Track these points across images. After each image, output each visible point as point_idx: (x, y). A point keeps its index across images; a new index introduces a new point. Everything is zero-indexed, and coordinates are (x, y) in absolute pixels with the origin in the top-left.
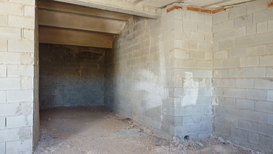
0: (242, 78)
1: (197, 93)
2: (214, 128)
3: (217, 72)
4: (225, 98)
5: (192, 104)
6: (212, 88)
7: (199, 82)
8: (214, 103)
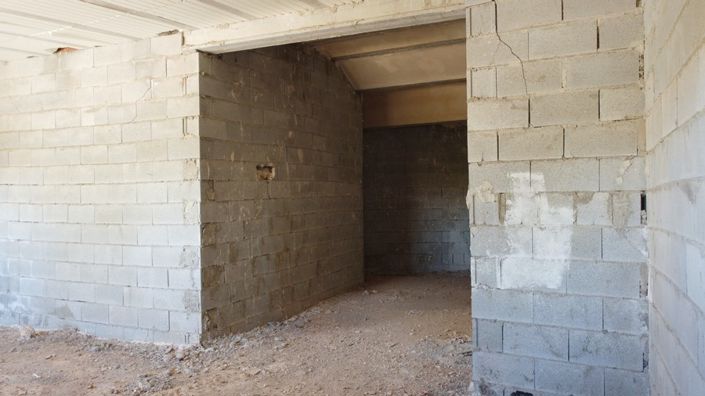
1: (568, 247)
5: (545, 287)
7: (575, 207)
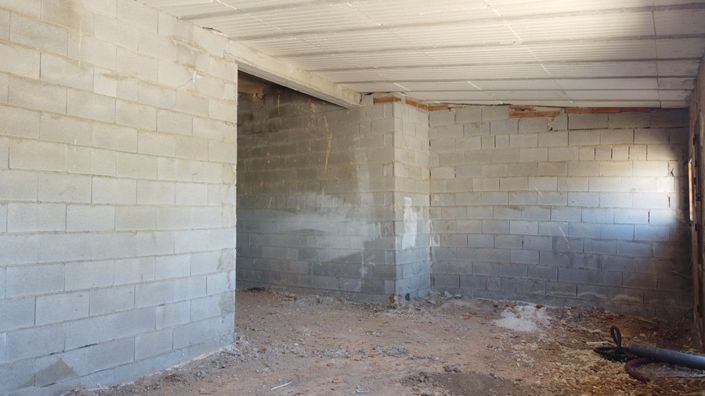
0: (476, 206)
1: (416, 229)
2: (433, 280)
3: (436, 198)
4: (451, 235)
5: (412, 246)
6: (429, 221)
7: (417, 213)
8: (432, 243)
